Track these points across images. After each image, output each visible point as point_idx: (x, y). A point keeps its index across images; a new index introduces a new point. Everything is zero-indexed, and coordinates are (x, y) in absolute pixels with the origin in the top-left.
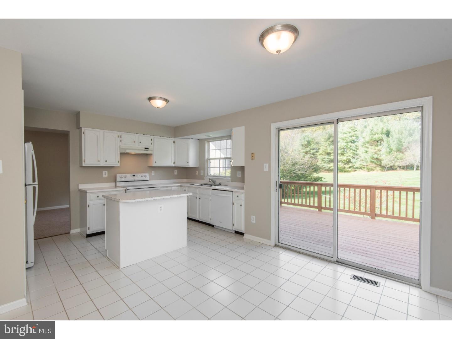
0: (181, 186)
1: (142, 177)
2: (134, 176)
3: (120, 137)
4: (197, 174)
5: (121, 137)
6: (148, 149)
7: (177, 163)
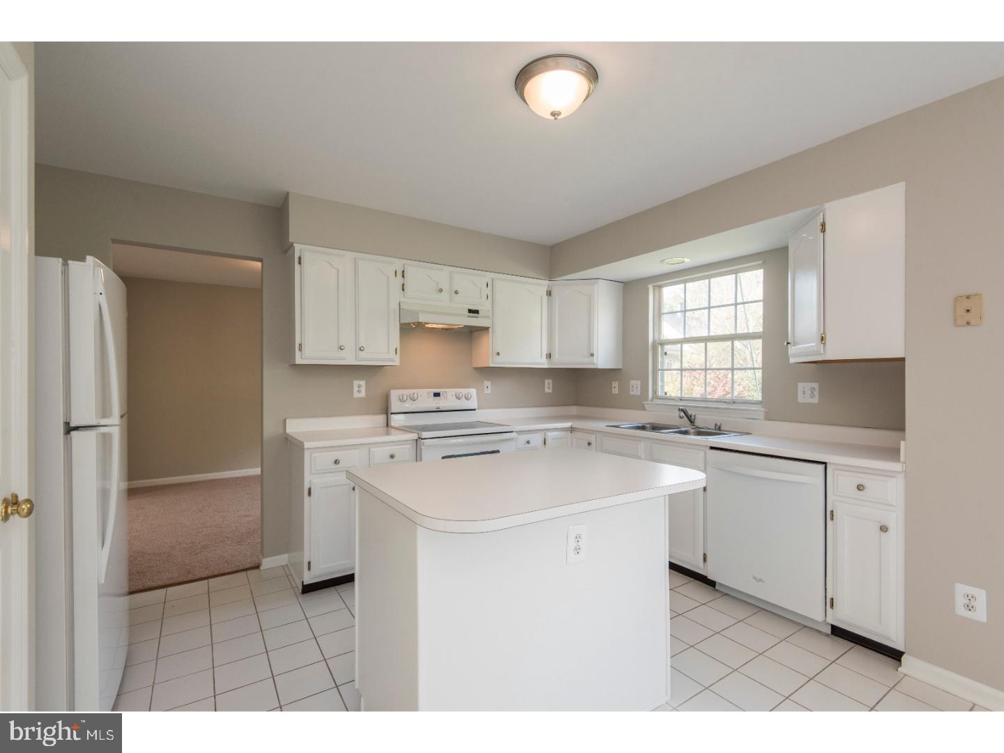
0: (573, 430)
1: (458, 398)
2: (437, 395)
3: (400, 274)
4: (615, 391)
5: (403, 276)
6: (477, 312)
7: (557, 357)
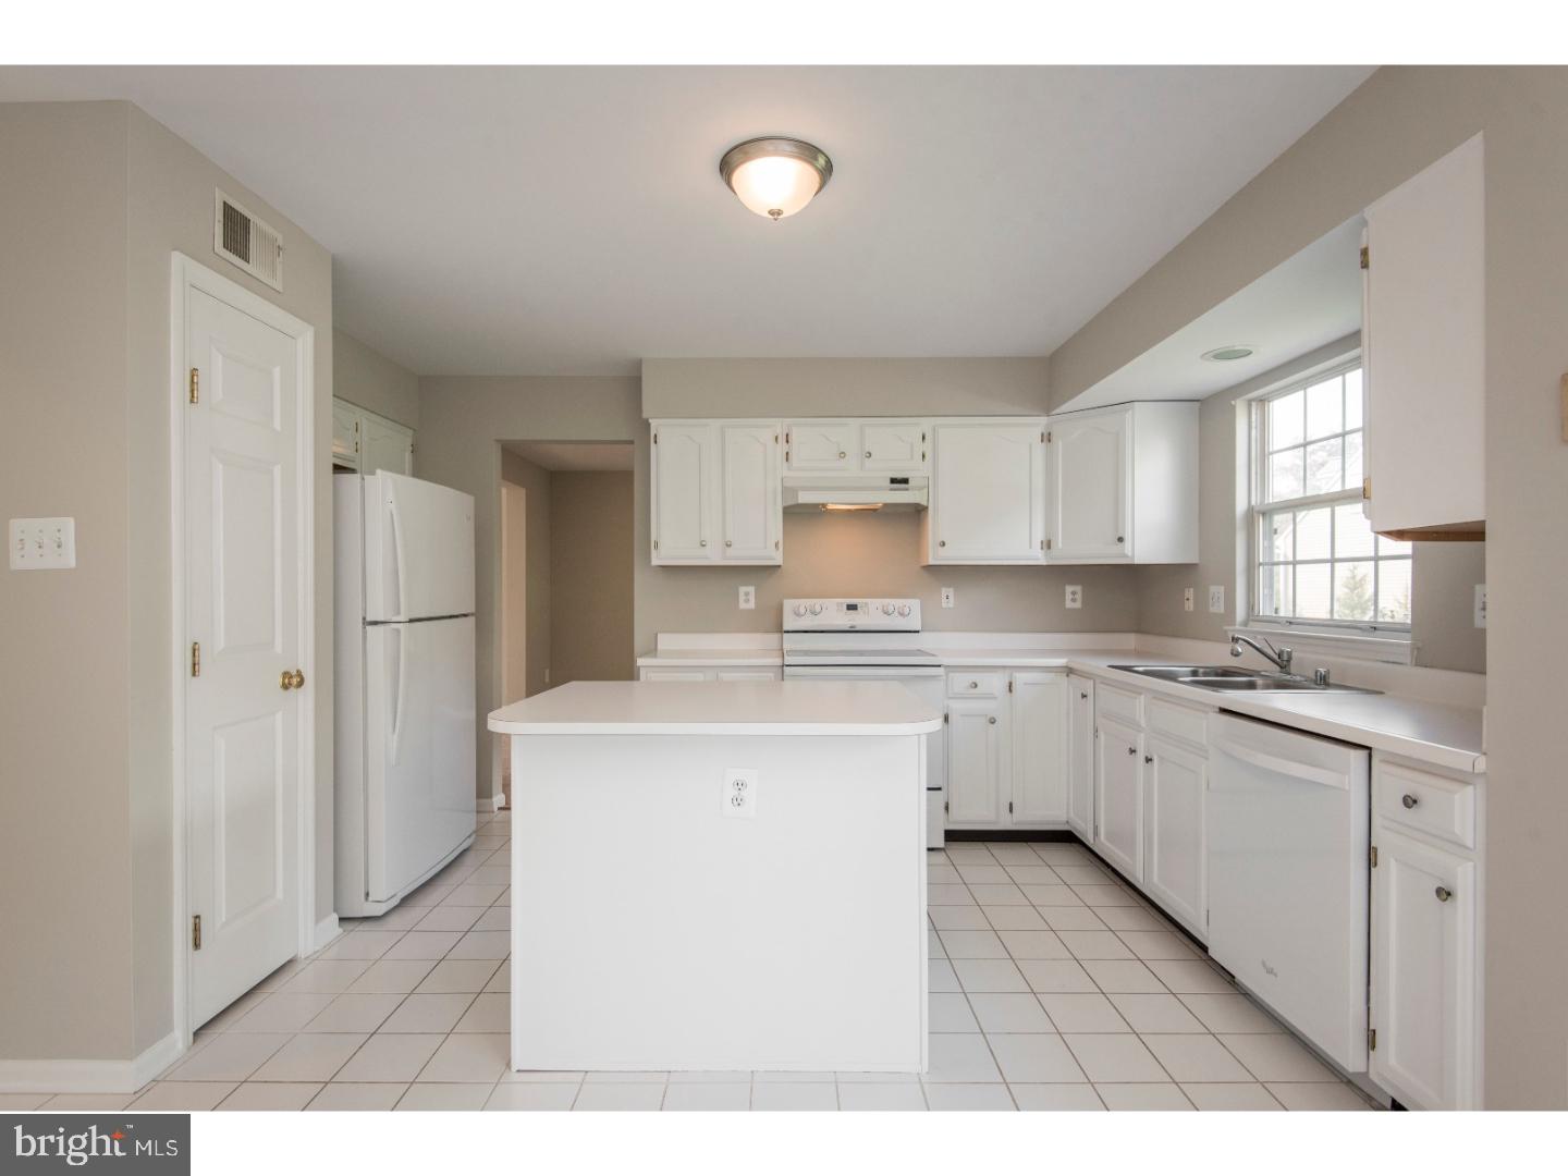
0: (1069, 671)
1: (887, 613)
2: (852, 607)
3: (782, 439)
4: (1190, 606)
5: (787, 441)
6: (905, 481)
7: (1060, 545)
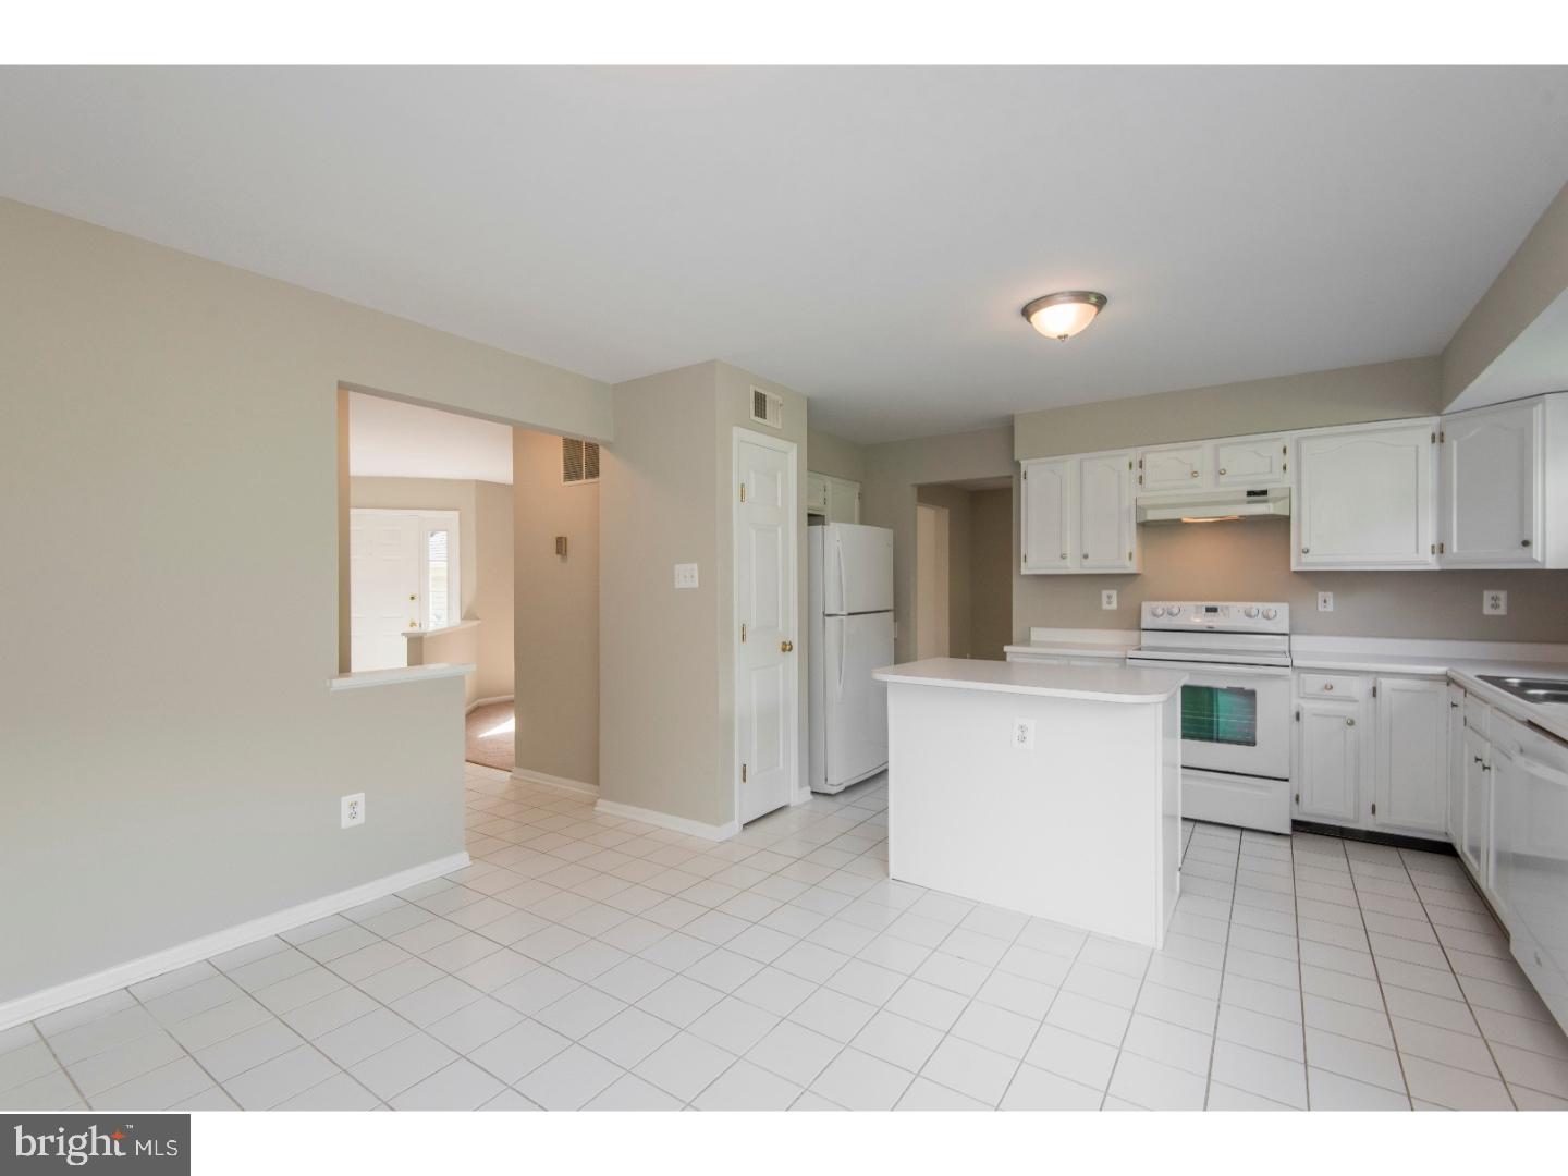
0: (1450, 681)
1: (1249, 616)
2: (1211, 610)
3: (1135, 465)
5: (1141, 467)
6: (1264, 493)
7: (1455, 550)
